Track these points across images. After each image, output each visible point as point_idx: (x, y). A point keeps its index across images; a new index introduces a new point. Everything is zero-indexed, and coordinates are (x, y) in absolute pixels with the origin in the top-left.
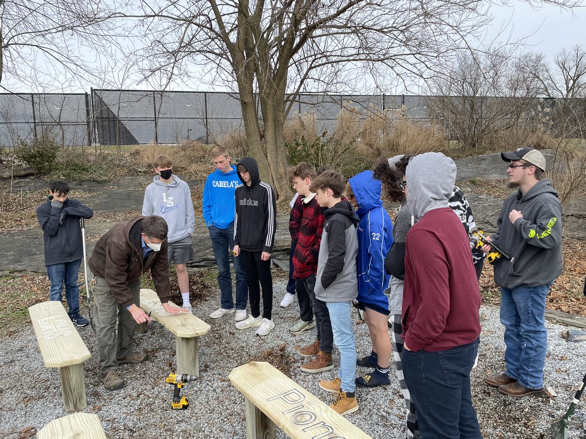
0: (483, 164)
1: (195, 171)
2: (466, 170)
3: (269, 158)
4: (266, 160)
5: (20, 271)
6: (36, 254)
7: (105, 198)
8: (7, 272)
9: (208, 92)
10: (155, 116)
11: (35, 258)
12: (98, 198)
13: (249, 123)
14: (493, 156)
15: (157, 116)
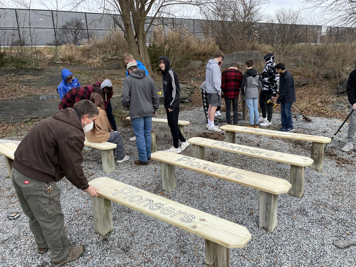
0: (234, 57)
1: (92, 63)
2: (227, 61)
3: (141, 55)
4: (140, 56)
5: (35, 118)
6: (38, 109)
7: (49, 79)
8: (29, 119)
9: (87, 13)
10: (54, 27)
11: (39, 111)
12: (45, 79)
13: (130, 35)
14: (238, 54)
15: (55, 27)
